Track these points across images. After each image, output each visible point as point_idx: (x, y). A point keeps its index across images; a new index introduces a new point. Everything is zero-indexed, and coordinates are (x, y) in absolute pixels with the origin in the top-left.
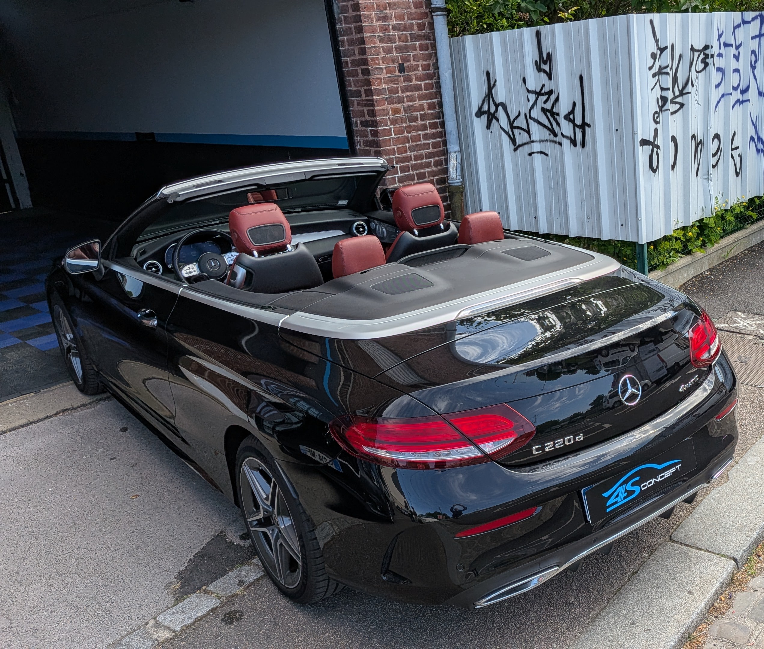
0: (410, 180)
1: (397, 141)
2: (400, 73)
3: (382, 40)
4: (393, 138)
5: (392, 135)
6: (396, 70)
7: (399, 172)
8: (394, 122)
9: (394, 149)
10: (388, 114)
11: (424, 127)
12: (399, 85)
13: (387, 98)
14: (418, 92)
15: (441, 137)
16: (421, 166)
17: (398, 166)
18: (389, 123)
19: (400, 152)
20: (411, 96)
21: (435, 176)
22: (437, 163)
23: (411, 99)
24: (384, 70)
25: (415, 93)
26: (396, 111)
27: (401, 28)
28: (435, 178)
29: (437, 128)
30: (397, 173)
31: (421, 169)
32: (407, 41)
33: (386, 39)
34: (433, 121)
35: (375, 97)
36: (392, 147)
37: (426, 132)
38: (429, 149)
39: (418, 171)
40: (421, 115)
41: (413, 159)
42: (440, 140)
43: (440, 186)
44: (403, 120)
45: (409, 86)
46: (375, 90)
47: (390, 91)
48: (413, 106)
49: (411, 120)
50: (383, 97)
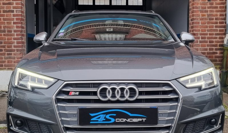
0: (205, 43)
1: (202, 27)
2: (208, 1)
4: (200, 26)
5: (199, 24)
6: (206, 0)
7: (200, 39)
8: (201, 19)
9: (199, 30)
10: (199, 16)
11: (216, 23)
12: (207, 6)
13: (200, 10)
14: (215, 9)
15: (225, 28)
16: (212, 38)
17: (200, 36)
18: (199, 20)
19: (202, 31)
20: (212, 10)
21: (219, 43)
22: (220, 38)
23: (211, 11)
25: (214, 9)
26: (203, 15)
28: (218, 44)
29: (223, 24)
30: (199, 39)
31: (211, 39)
34: (222, 21)
35: (194, 9)
36: (199, 29)
37: (217, 25)
38: (217, 31)
39: (210, 40)
40: (216, 18)
41: (208, 35)
42: (224, 29)
43: (221, 47)
44: (206, 19)
45: (212, 6)
46: (195, 7)
47: (202, 8)
48: (212, 14)
49: (210, 19)
50: (198, 9)
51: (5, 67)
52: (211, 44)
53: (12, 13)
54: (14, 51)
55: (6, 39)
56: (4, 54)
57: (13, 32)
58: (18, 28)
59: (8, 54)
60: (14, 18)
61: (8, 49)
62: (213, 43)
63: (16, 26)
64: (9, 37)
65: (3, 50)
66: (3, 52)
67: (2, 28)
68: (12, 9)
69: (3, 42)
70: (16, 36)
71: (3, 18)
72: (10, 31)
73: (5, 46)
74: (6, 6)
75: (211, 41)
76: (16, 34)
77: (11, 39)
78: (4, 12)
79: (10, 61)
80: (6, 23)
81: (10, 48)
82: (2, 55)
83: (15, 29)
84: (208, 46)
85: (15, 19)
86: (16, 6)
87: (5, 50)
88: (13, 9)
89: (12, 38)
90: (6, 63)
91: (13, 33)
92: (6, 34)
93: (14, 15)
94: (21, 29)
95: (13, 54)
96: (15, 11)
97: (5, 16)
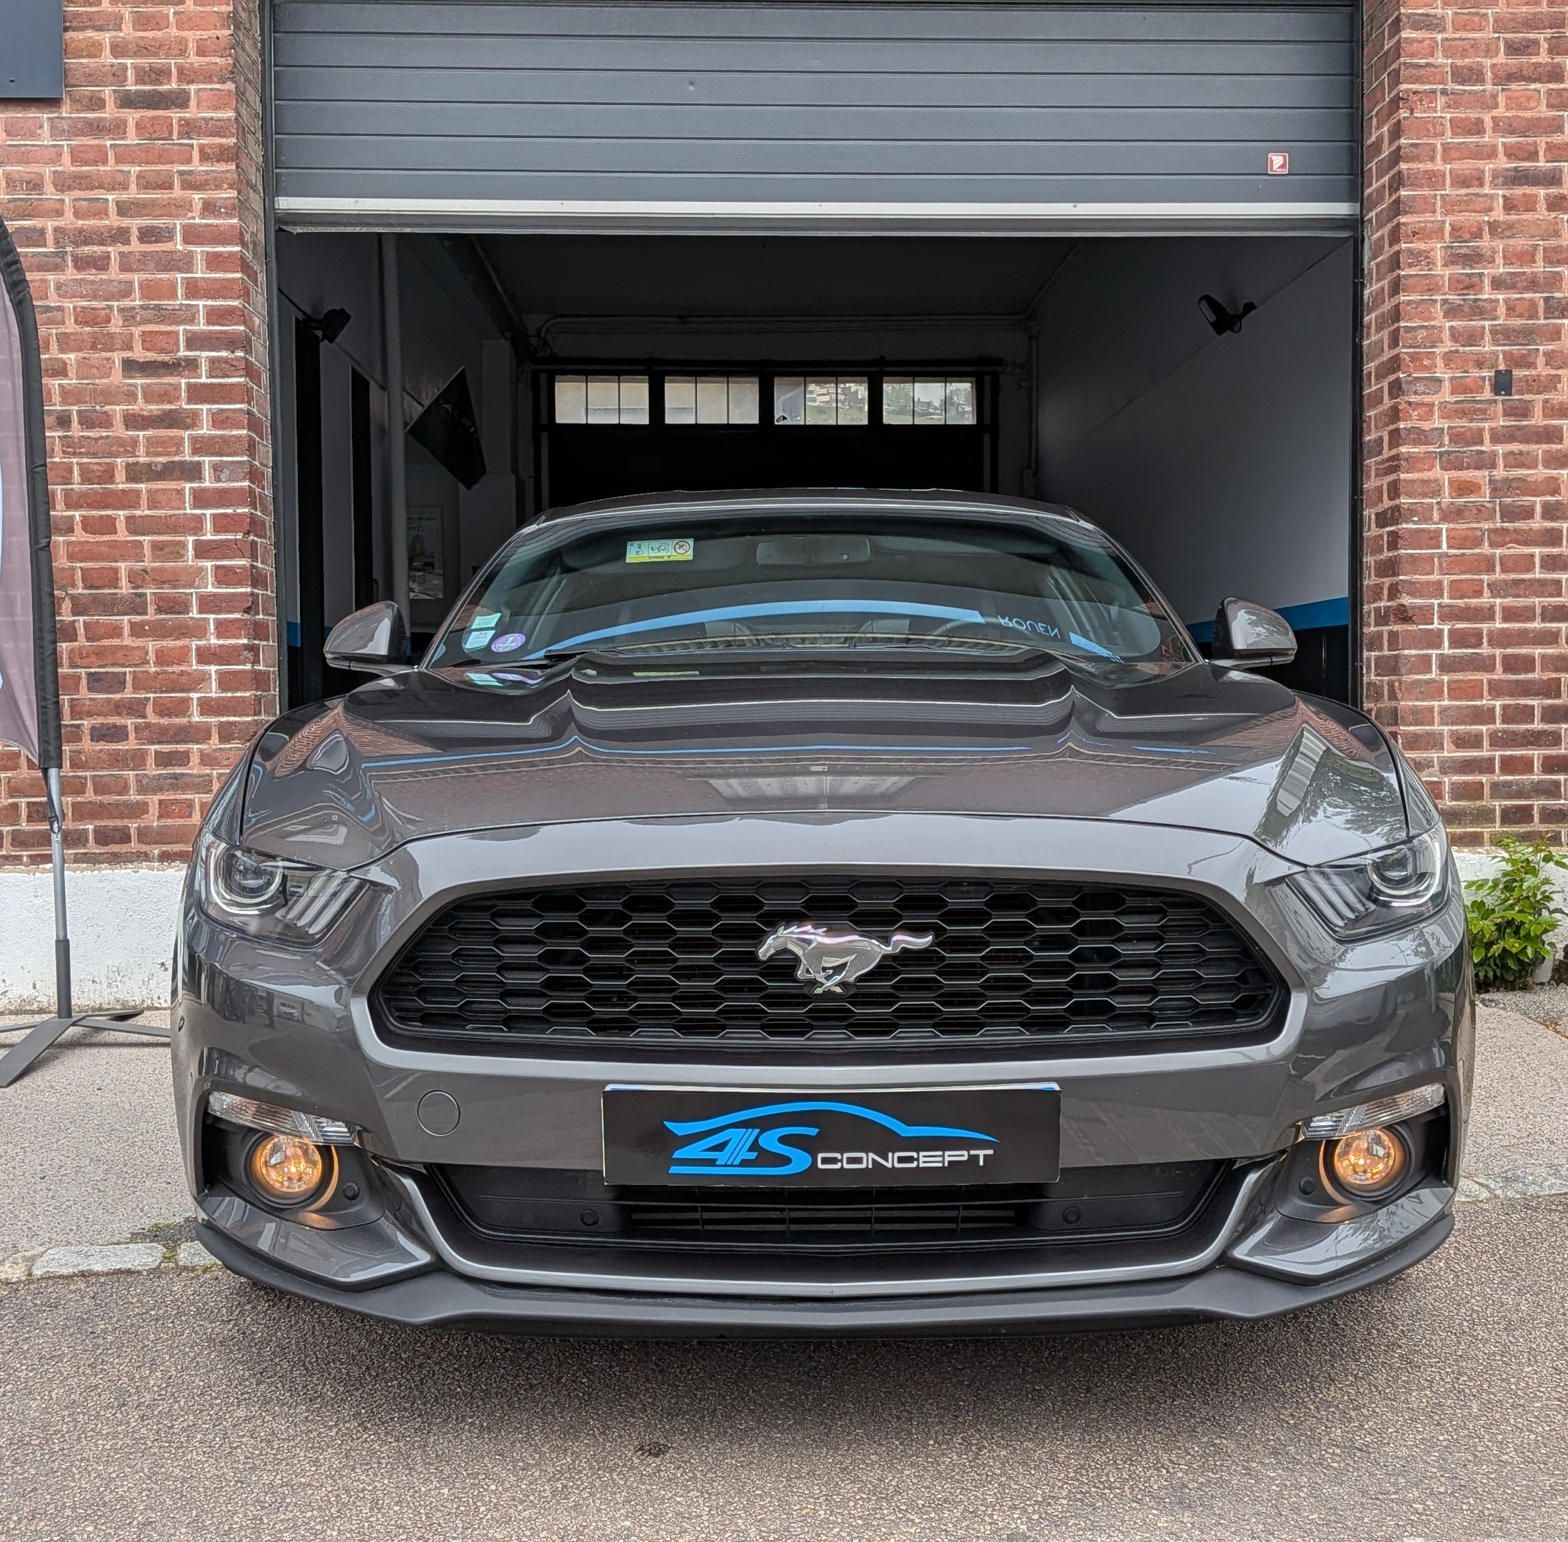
0: (1478, 669)
1: (1455, 564)
2: (1496, 395)
3: (1452, 311)
4: (1441, 556)
5: (1439, 547)
6: (1482, 387)
7: (1446, 644)
8: (1452, 514)
9: (1440, 583)
10: (1437, 493)
11: (1552, 538)
12: (1487, 425)
13: (1441, 454)
14: (1544, 447)
16: (1523, 638)
17: (1446, 628)
18: (1436, 516)
19: (1457, 591)
20: (1521, 453)
23: (1515, 460)
24: (1447, 384)
25: (1535, 447)
26: (1463, 488)
27: (1519, 285)
30: (1439, 646)
31: (1520, 644)
32: (1534, 316)
33: (1466, 309)
35: (1403, 449)
36: (1435, 577)
37: (1555, 551)
38: (1560, 595)
39: (1509, 651)
40: (1546, 506)
41: (1498, 616)
44: (1481, 512)
45: (1519, 428)
46: (1409, 431)
47: (1456, 437)
48: (1522, 480)
49: (1509, 513)
50: (1431, 448)
51: (144, 848)
52: (1517, 681)
53: (188, 485)
54: (202, 734)
55: (152, 656)
56: (137, 759)
57: (195, 609)
58: (228, 585)
59: (164, 760)
60: (200, 519)
61: (164, 721)
62: (1533, 670)
63: (217, 567)
64: (170, 643)
65: (131, 729)
66: (131, 744)
67: (124, 581)
68: (187, 458)
69: (129, 678)
70: (219, 636)
71: (128, 518)
72: (179, 606)
73: (145, 705)
74: (150, 433)
75: (1515, 656)
76: (219, 624)
77: (182, 656)
78: (135, 473)
79: (176, 802)
80: (147, 551)
81: (176, 720)
82: (126, 767)
83: (210, 589)
84: (1497, 689)
85: (208, 525)
86: (213, 437)
87: (146, 733)
88: (197, 459)
89: (188, 648)
90: (152, 819)
91: (194, 614)
92: (147, 622)
93: (201, 499)
94: (249, 590)
95: (195, 759)
96: (207, 472)
97: (144, 503)
